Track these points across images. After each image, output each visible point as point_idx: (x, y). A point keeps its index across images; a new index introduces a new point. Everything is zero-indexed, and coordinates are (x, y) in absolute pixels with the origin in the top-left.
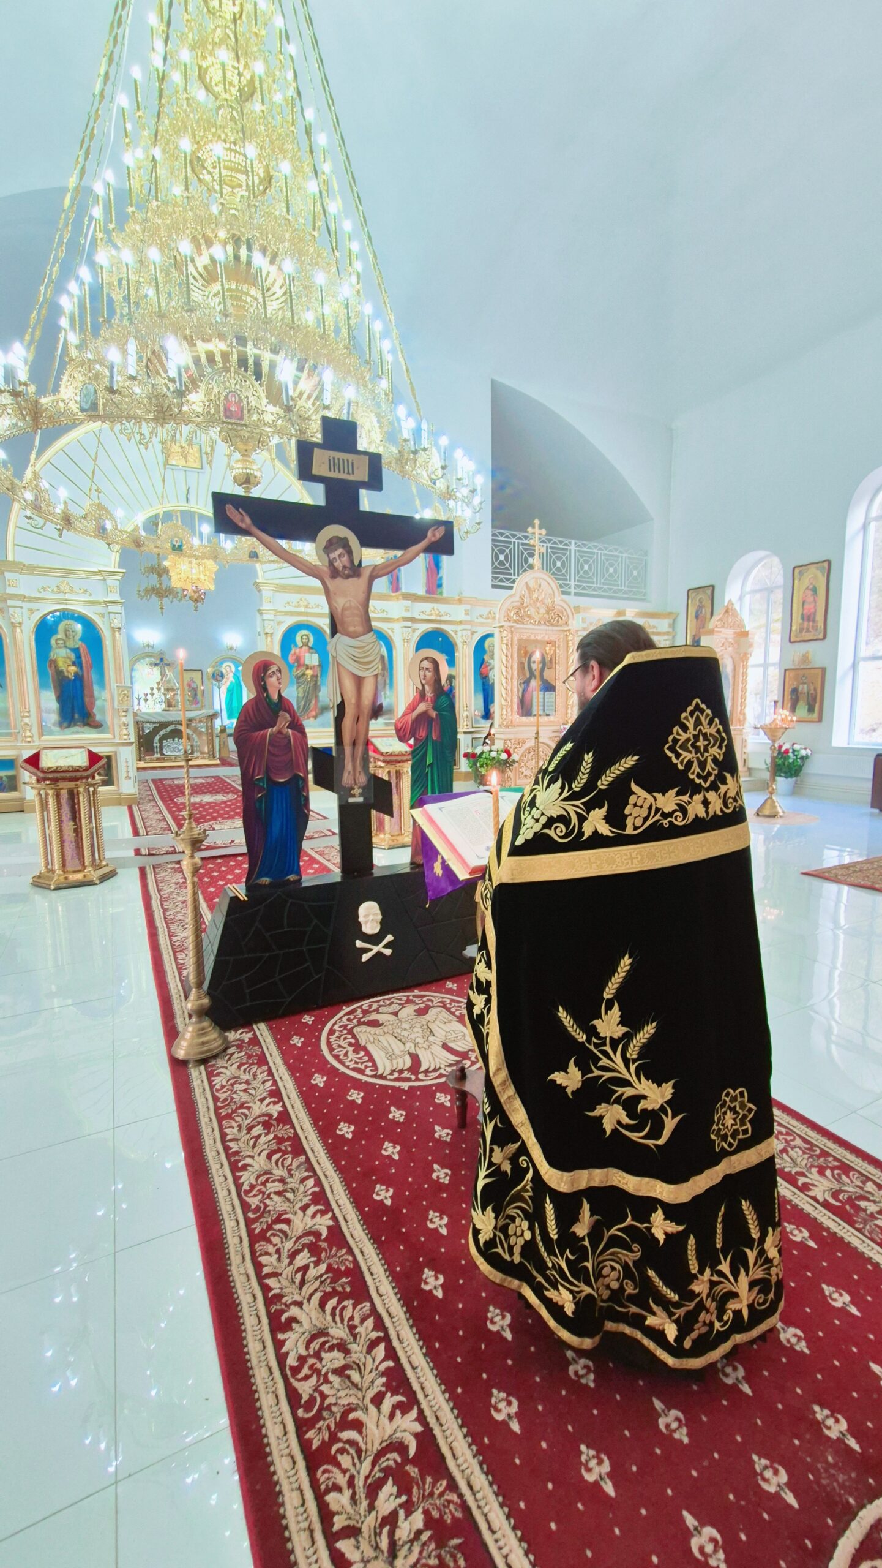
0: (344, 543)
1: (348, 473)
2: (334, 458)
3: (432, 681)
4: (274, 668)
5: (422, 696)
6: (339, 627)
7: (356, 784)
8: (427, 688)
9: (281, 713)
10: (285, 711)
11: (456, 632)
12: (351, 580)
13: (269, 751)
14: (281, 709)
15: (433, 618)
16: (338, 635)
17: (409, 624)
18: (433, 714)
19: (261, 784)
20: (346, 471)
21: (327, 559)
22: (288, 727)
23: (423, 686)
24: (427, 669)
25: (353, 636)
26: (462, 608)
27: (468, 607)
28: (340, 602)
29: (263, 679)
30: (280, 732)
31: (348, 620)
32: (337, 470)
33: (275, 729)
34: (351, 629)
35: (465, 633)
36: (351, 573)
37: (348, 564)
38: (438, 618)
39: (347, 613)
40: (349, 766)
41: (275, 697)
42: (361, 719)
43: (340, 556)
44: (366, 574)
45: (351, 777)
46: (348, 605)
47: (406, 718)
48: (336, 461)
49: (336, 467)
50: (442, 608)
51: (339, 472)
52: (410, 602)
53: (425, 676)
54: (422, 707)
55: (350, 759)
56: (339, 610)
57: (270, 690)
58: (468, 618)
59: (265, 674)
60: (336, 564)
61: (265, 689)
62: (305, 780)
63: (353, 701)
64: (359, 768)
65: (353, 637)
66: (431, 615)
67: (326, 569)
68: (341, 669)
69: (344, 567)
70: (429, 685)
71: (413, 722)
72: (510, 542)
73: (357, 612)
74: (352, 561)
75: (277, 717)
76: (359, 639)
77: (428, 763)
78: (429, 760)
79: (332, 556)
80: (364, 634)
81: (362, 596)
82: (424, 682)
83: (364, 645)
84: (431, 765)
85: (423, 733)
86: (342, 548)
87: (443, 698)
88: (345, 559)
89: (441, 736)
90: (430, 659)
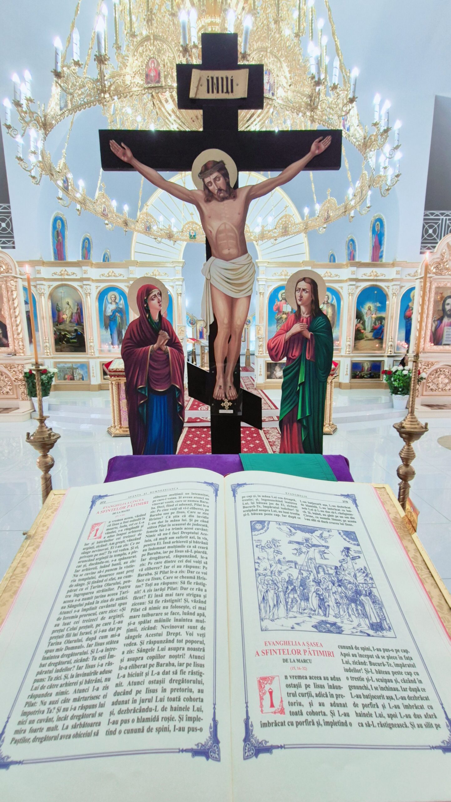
0: (220, 167)
1: (227, 92)
2: (212, 78)
3: (310, 301)
4: (155, 292)
5: (298, 317)
6: (213, 251)
7: (226, 397)
8: (303, 308)
9: (161, 332)
10: (165, 330)
11: (388, 287)
12: (226, 202)
14: (161, 328)
15: (372, 278)
16: (212, 258)
17: (354, 283)
18: (308, 335)
19: (143, 392)
20: (225, 90)
21: (203, 183)
22: (167, 345)
23: (299, 307)
24: (304, 290)
25: (227, 258)
26: (395, 269)
27: (399, 269)
28: (215, 225)
29: (146, 303)
31: (222, 242)
32: (215, 91)
33: (155, 346)
34: (226, 252)
35: (394, 287)
36: (227, 195)
37: (223, 187)
38: (376, 278)
39: (221, 236)
40: (220, 381)
41: (156, 318)
42: (233, 338)
43: (215, 179)
44: (242, 196)
45: (222, 391)
46: (222, 227)
47: (280, 337)
48: (215, 81)
49: (215, 87)
50: (379, 271)
51: (218, 92)
52: (355, 268)
53: (301, 297)
55: (221, 376)
56: (214, 233)
57: (152, 311)
58: (398, 277)
59: (147, 298)
60: (211, 188)
61: (148, 311)
62: (181, 392)
63: (226, 321)
64: (229, 384)
65: (227, 260)
66: (371, 276)
67: (201, 194)
68: (215, 292)
69: (220, 190)
70: (306, 307)
71: (286, 342)
72: (439, 219)
73: (232, 234)
74: (228, 184)
75: (157, 335)
76: (232, 261)
77: (299, 382)
78: (301, 379)
79: (207, 180)
80: (238, 256)
81: (237, 218)
82: (299, 303)
83: (239, 266)
84: (303, 384)
85: (296, 353)
86: (219, 171)
87: (320, 319)
88: (221, 183)
89: (315, 356)
90: (309, 281)
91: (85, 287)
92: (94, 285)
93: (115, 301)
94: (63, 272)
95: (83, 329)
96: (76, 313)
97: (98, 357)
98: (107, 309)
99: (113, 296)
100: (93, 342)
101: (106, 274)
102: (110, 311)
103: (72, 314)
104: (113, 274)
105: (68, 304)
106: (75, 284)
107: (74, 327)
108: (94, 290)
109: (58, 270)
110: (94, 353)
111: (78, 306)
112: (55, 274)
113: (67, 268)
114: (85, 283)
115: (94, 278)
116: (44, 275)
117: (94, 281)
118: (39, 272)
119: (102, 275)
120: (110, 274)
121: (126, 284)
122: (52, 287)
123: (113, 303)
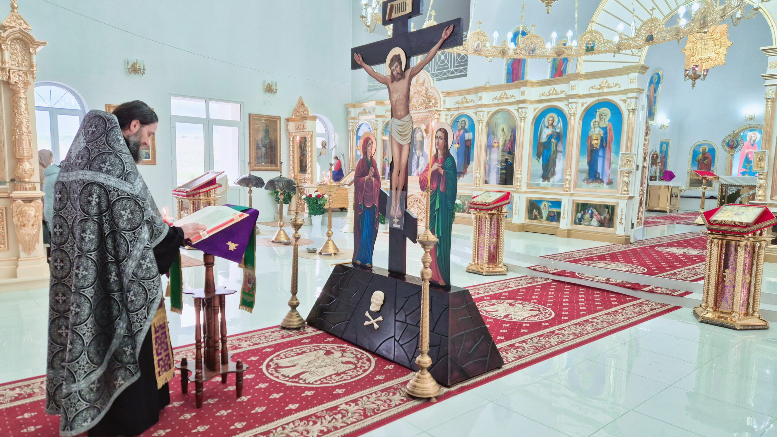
0: (399, 58)
1: (403, 11)
3: (443, 146)
4: (369, 142)
5: (436, 158)
6: (394, 113)
7: (396, 215)
8: (439, 151)
9: (371, 167)
12: (401, 81)
13: (365, 190)
16: (393, 118)
18: (442, 171)
19: (361, 207)
21: (390, 70)
22: (373, 176)
23: (437, 151)
24: (440, 137)
28: (395, 97)
29: (365, 148)
30: (370, 179)
31: (398, 107)
32: (398, 12)
33: (368, 176)
34: (399, 114)
37: (399, 72)
39: (398, 103)
41: (369, 158)
42: (401, 173)
43: (396, 67)
45: (394, 211)
46: (399, 98)
48: (399, 6)
49: (398, 9)
51: (400, 12)
53: (438, 143)
54: (436, 166)
59: (366, 145)
60: (394, 73)
61: (366, 153)
62: (377, 209)
63: (398, 161)
64: (398, 206)
65: (399, 119)
68: (394, 141)
69: (398, 74)
70: (441, 149)
73: (402, 102)
74: (402, 69)
75: (369, 169)
76: (402, 120)
77: (436, 209)
78: (438, 206)
79: (393, 68)
80: (406, 116)
81: (405, 91)
82: (437, 147)
83: (404, 123)
84: (438, 209)
85: (435, 186)
86: (398, 61)
87: (449, 160)
88: (398, 69)
89: (445, 189)
90: (443, 130)
91: (521, 110)
92: (530, 107)
93: (552, 125)
94: (501, 96)
95: (513, 158)
96: (509, 140)
97: (526, 192)
98: (543, 134)
99: (551, 119)
100: (521, 174)
101: (547, 93)
102: (545, 136)
103: (506, 141)
104: (554, 92)
105: (503, 130)
106: (512, 108)
107: (505, 156)
108: (531, 112)
110: (520, 186)
111: (512, 132)
112: (495, 98)
113: (506, 91)
114: (521, 105)
115: (533, 99)
116: (485, 101)
117: (531, 102)
118: (480, 98)
119: (543, 94)
120: (551, 92)
121: (566, 103)
122: (490, 113)
123: (550, 127)
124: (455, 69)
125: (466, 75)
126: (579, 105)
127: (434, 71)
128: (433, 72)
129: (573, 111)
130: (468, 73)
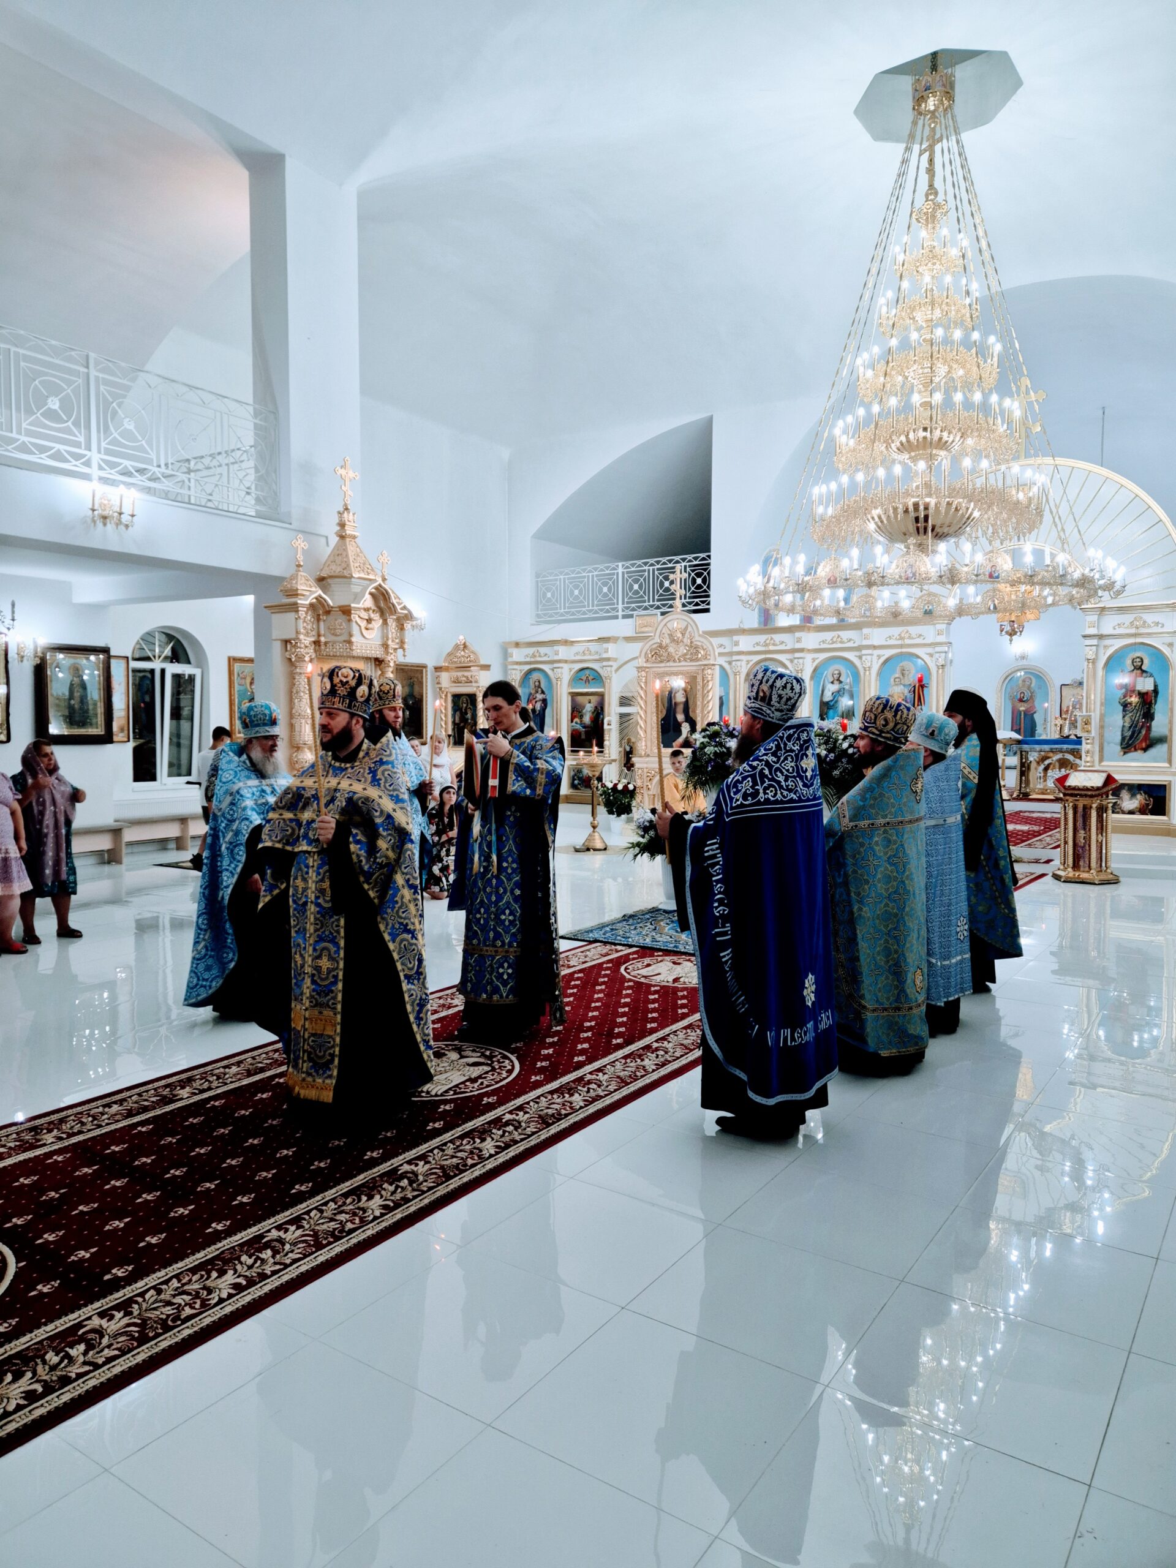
91: (796, 661)
92: (809, 657)
93: (838, 680)
94: (768, 642)
98: (826, 692)
99: (836, 672)
101: (829, 639)
102: (830, 693)
104: (839, 639)
108: (809, 664)
109: (762, 638)
112: (757, 644)
113: (773, 636)
114: (797, 655)
115: (810, 648)
116: (742, 647)
117: (809, 651)
118: (737, 644)
119: (823, 642)
120: (835, 640)
121: (858, 654)
122: (751, 663)
123: (835, 682)
124: (688, 600)
125: (707, 611)
126: (875, 658)
127: (653, 601)
128: (651, 603)
129: (868, 664)
130: (711, 607)
